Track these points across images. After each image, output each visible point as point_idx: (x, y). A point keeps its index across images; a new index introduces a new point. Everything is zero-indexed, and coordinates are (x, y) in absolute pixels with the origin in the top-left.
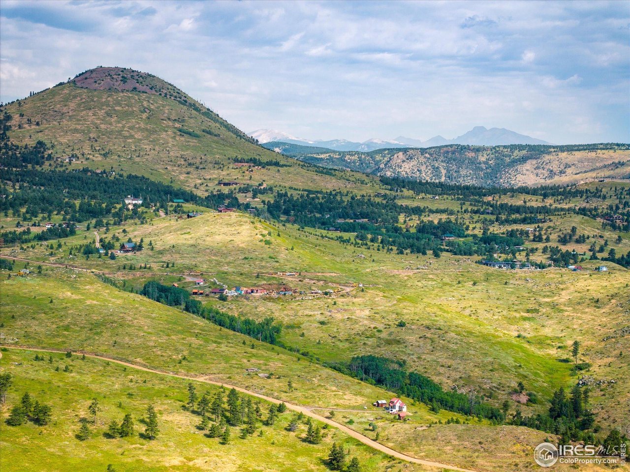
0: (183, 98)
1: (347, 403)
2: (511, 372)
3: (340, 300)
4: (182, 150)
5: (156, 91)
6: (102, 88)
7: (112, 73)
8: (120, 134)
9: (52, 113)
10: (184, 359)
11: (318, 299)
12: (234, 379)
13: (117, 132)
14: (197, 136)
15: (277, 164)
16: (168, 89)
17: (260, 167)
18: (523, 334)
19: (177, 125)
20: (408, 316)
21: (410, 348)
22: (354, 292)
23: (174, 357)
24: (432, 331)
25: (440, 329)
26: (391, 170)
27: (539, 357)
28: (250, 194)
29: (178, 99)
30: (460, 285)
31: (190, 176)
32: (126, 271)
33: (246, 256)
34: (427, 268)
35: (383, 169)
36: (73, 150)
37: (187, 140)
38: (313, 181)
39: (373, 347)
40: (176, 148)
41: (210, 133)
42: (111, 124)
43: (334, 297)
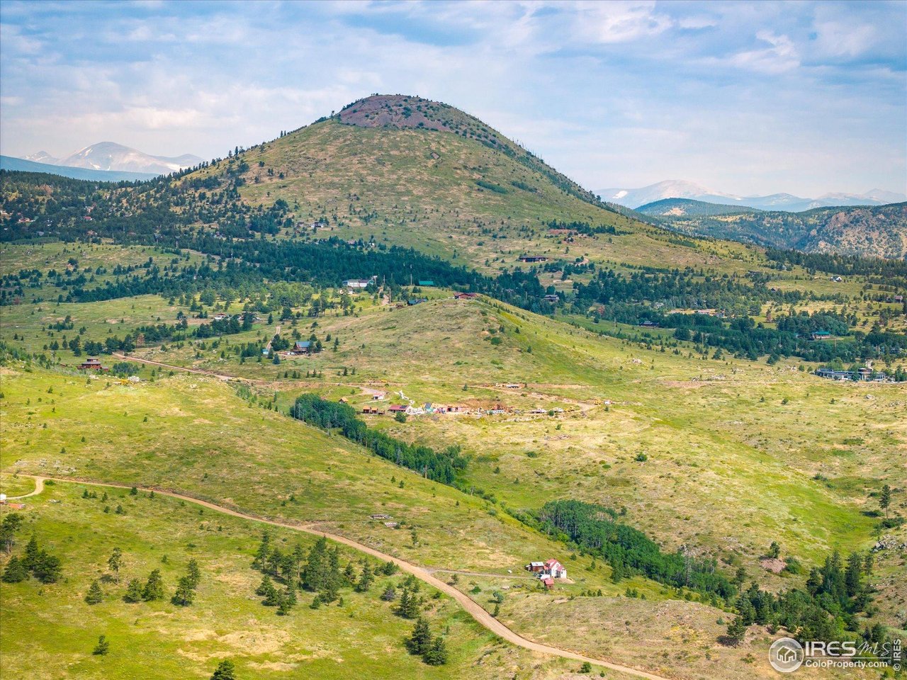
0: (491, 137)
1: (488, 564)
2: (777, 528)
3: (568, 424)
4: (478, 212)
5: (451, 128)
6: (375, 125)
7: (391, 103)
8: (393, 190)
9: (302, 160)
10: (292, 499)
11: (538, 420)
12: (348, 529)
13: (389, 186)
14: (502, 192)
15: (611, 231)
16: (469, 124)
17: (585, 235)
18: (825, 474)
19: (476, 176)
20: (656, 447)
21: (642, 491)
22: (593, 413)
23: (280, 497)
24: (683, 468)
25: (695, 465)
26: (827, 238)
27: (836, 508)
28: (559, 274)
29: (483, 139)
30: (763, 404)
31: (483, 248)
32: (285, 381)
33: (460, 360)
34: (724, 378)
35: (815, 236)
36: (323, 212)
37: (488, 197)
38: (659, 254)
39: (589, 490)
40: (470, 208)
41: (522, 187)
42: (382, 175)
43: (562, 419)
